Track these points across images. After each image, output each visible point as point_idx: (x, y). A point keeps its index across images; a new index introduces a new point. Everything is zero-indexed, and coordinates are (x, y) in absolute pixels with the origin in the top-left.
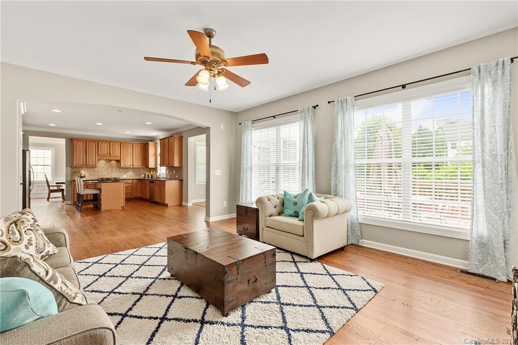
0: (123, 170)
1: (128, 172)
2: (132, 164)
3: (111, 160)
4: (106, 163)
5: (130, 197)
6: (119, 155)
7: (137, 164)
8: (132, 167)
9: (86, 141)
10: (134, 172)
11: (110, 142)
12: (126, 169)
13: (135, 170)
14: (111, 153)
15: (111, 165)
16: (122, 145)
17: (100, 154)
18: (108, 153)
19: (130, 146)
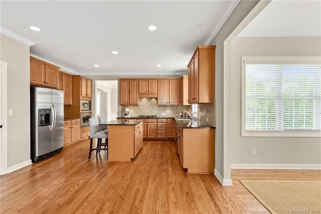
0: (162, 108)
1: (167, 110)
2: (168, 102)
3: (151, 98)
4: (147, 101)
5: (165, 137)
6: (156, 93)
7: (173, 101)
8: (168, 104)
9: (130, 80)
10: (172, 110)
11: (148, 80)
12: (164, 107)
13: (173, 108)
14: (150, 91)
15: (152, 103)
16: (159, 81)
17: (140, 92)
18: (147, 90)
19: (166, 83)
